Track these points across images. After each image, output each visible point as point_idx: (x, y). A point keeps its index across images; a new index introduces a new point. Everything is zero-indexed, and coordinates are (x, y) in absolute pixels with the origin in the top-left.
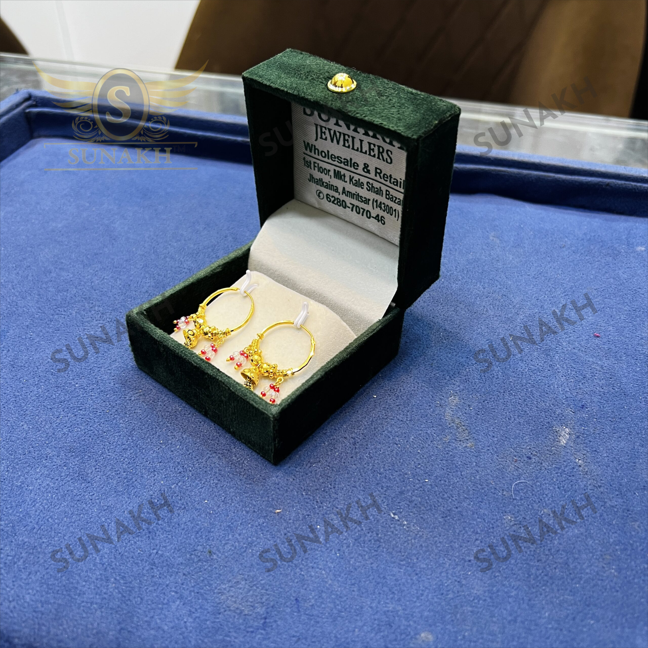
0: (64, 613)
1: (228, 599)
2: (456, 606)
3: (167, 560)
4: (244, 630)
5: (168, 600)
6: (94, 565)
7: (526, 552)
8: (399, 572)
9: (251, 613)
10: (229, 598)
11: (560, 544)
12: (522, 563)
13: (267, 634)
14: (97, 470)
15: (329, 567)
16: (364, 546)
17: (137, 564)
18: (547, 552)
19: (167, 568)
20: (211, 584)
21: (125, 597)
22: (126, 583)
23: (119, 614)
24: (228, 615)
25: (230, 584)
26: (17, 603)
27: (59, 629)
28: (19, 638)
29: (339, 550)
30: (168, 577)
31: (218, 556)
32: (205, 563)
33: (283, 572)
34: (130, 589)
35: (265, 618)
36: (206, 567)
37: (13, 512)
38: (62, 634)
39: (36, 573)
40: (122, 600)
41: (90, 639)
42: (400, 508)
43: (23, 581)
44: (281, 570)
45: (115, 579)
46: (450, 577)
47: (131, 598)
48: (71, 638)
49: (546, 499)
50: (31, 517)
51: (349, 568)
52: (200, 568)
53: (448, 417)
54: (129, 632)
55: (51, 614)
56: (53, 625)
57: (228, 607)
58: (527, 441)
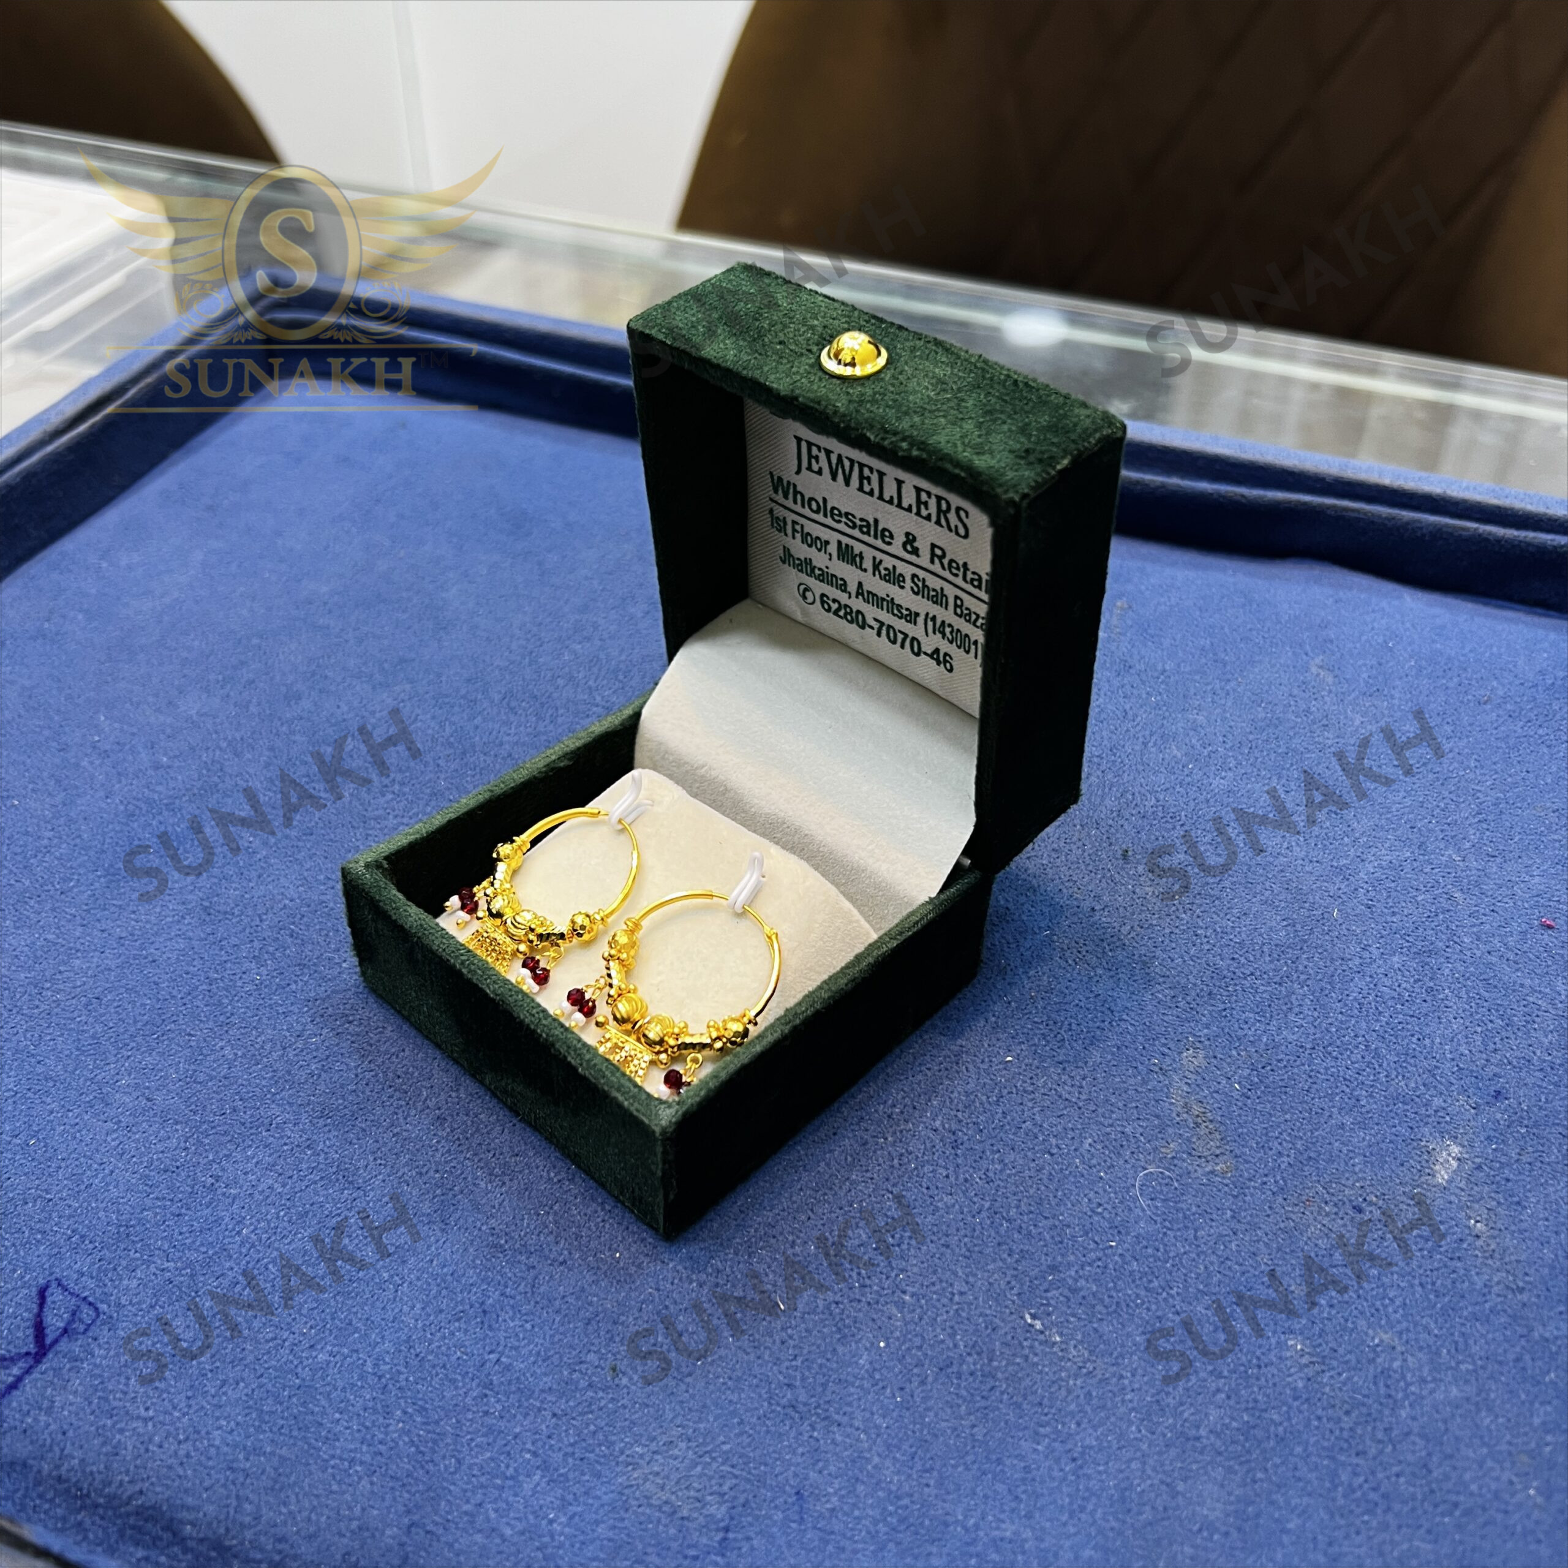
0: (293, 1478)
1: (646, 1480)
2: (1158, 1542)
3: (518, 1379)
4: (678, 1552)
5: (516, 1470)
6: (361, 1378)
7: (1331, 1432)
8: (1035, 1450)
9: (695, 1515)
10: (651, 1477)
11: (1414, 1419)
12: (1319, 1456)
14: (379, 1161)
15: (878, 1427)
16: (959, 1385)
17: (453, 1381)
18: (1380, 1435)
19: (517, 1396)
20: (613, 1443)
21: (423, 1454)
22: (425, 1423)
23: (408, 1492)
24: (643, 1514)
25: (653, 1446)
26: (194, 1445)
27: (280, 1513)
28: (193, 1524)
29: (902, 1389)
30: (519, 1417)
31: (631, 1379)
32: (601, 1394)
33: (773, 1429)
34: (437, 1437)
35: (727, 1530)
36: (603, 1403)
37: (194, 1242)
38: (285, 1523)
39: (237, 1384)
40: (417, 1461)
41: (345, 1541)
42: (1048, 1305)
43: (209, 1398)
44: (768, 1423)
45: (405, 1413)
46: (1149, 1472)
47: (436, 1458)
48: (303, 1534)
49: (1390, 1309)
50: (231, 1257)
51: (921, 1431)
52: (590, 1404)
53: (1177, 1100)
54: (428, 1532)
55: (264, 1478)
56: (267, 1502)
57: (646, 1497)
58: (1357, 1169)
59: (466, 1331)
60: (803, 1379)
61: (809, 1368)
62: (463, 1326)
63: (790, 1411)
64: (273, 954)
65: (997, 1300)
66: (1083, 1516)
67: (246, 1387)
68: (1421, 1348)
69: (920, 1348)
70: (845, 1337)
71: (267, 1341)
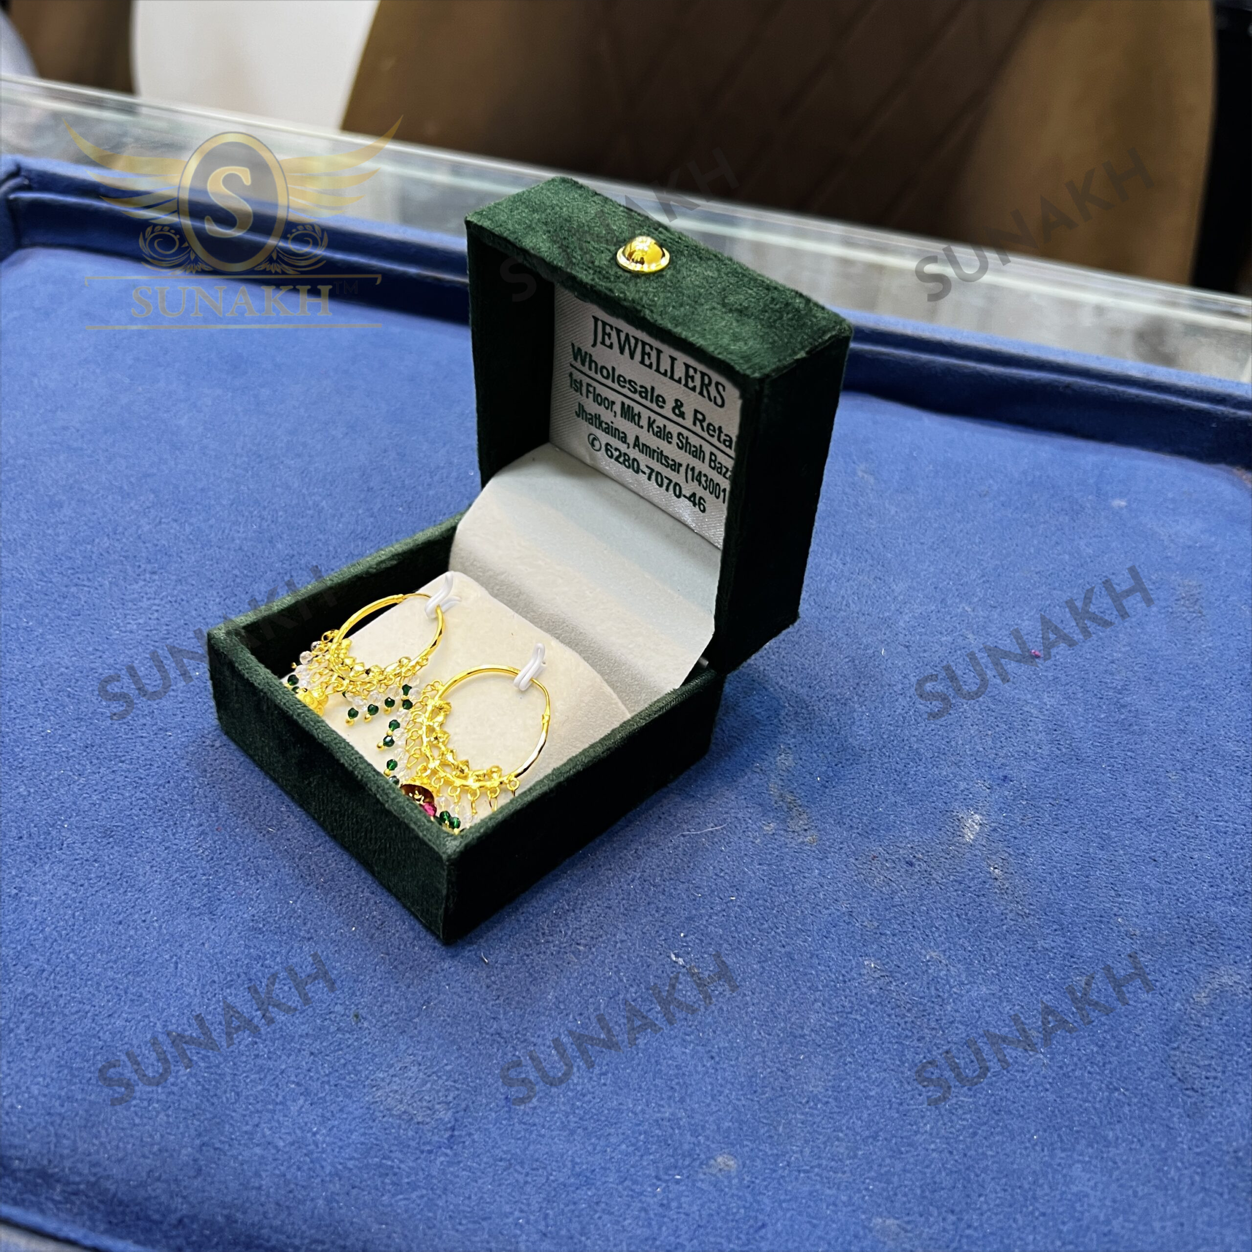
0: (102, 1117)
1: (387, 1097)
2: (777, 1112)
3: (281, 1028)
4: (416, 1149)
5: (284, 1097)
7: (899, 1024)
8: (684, 1053)
9: (427, 1120)
10: (391, 1094)
11: (957, 1011)
12: (890, 1042)
13: (456, 1155)
18: (933, 1024)
19: (281, 1041)
20: (360, 1072)
21: (208, 1090)
22: (209, 1067)
23: (198, 1120)
24: (387, 1122)
25: (392, 1071)
26: (17, 1099)
27: (94, 1145)
28: (20, 1159)
29: (581, 1014)
30: (284, 1057)
31: (371, 1022)
32: (348, 1035)
34: (217, 1077)
35: (453, 1129)
36: (350, 1042)
38: (98, 1152)
39: (50, 1049)
40: (203, 1096)
41: (148, 1161)
42: (687, 946)
44: (480, 1047)
46: (769, 1063)
47: (219, 1092)
48: (113, 1159)
49: (937, 934)
52: (340, 1044)
53: (774, 791)
54: (216, 1149)
55: (77, 1118)
56: (81, 1138)
57: (388, 1109)
58: (908, 834)
59: (236, 995)
60: (505, 1013)
61: (509, 1004)
62: (233, 992)
63: (497, 1038)
64: (55, 712)
65: (649, 945)
66: (721, 1098)
67: (57, 1050)
68: (959, 961)
69: (593, 984)
70: (535, 979)
71: (72, 1014)
